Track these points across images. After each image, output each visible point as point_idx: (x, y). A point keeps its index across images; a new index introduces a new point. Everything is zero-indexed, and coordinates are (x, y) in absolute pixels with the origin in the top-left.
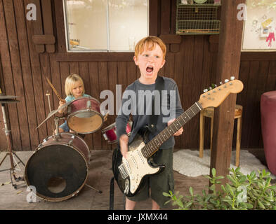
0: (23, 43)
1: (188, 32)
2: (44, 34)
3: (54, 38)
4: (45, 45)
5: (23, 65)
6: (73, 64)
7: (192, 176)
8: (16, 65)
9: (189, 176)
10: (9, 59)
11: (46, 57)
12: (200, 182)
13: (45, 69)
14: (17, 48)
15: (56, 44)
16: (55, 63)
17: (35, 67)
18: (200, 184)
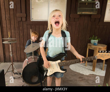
0: (12, 17)
1: (83, 13)
2: (21, 13)
3: (26, 15)
4: (21, 18)
5: (12, 26)
6: (33, 26)
7: (86, 74)
8: (8, 26)
9: (85, 74)
10: (5, 24)
11: (22, 23)
12: (90, 77)
13: (21, 28)
14: (9, 19)
15: (26, 17)
16: (25, 25)
17: (17, 27)
18: (91, 78)
